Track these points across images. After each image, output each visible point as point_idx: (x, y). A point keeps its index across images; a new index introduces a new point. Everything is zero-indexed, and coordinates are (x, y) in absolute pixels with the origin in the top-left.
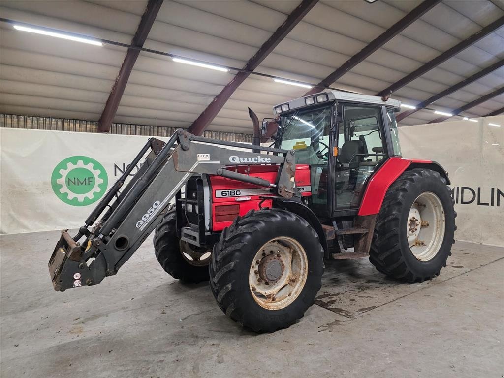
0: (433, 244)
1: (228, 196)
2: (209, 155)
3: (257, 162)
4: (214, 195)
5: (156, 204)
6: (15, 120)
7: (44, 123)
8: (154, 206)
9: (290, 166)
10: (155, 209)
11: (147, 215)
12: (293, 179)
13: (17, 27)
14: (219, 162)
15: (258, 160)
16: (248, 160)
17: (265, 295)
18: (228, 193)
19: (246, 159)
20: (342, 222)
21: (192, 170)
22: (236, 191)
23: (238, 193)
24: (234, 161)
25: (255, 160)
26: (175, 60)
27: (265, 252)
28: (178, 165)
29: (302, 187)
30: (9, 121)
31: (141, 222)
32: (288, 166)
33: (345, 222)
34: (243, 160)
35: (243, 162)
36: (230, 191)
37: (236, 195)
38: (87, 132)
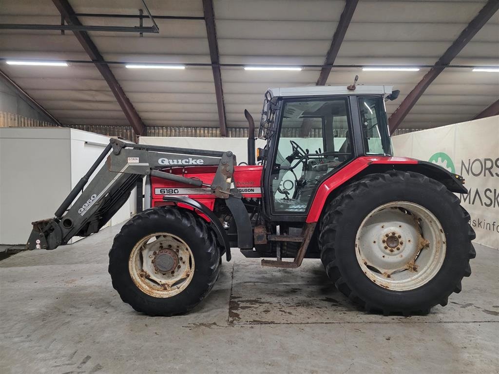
0: (425, 272)
1: (166, 193)
2: (138, 158)
3: (188, 164)
4: (153, 192)
5: (94, 197)
6: (165, 130)
7: (183, 131)
8: (92, 198)
9: (226, 167)
10: (93, 200)
11: (86, 204)
12: (229, 180)
13: (128, 66)
14: (147, 164)
15: (189, 162)
16: (178, 162)
17: (160, 283)
18: (166, 191)
19: (175, 161)
20: (290, 228)
21: (123, 171)
22: (174, 189)
23: (176, 191)
24: (163, 163)
25: (186, 162)
26: (246, 69)
27: (163, 245)
28: (111, 167)
29: (252, 188)
30: (161, 131)
31: (82, 209)
32: (223, 167)
33: (292, 228)
34: (173, 162)
35: (173, 164)
36: (168, 189)
37: (174, 193)
38: (213, 137)
